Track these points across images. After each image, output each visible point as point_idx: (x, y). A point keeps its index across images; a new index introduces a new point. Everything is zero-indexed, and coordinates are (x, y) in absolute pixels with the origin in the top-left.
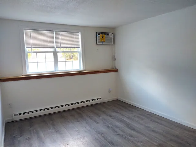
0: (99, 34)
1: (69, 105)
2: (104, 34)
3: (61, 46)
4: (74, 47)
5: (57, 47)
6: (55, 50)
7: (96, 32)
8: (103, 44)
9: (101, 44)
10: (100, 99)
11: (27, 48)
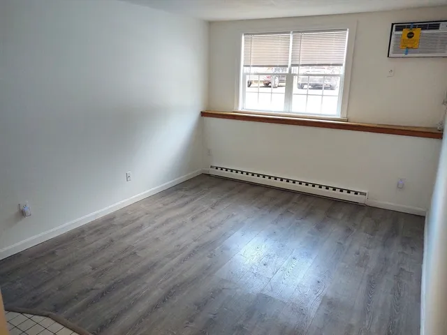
0: (399, 28)
1: (288, 181)
2: (419, 26)
3: (301, 63)
4: (329, 65)
5: (293, 65)
6: (290, 70)
7: (393, 24)
8: (409, 55)
9: (403, 55)
10: (365, 194)
11: (245, 66)
